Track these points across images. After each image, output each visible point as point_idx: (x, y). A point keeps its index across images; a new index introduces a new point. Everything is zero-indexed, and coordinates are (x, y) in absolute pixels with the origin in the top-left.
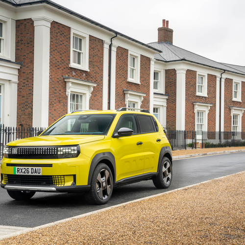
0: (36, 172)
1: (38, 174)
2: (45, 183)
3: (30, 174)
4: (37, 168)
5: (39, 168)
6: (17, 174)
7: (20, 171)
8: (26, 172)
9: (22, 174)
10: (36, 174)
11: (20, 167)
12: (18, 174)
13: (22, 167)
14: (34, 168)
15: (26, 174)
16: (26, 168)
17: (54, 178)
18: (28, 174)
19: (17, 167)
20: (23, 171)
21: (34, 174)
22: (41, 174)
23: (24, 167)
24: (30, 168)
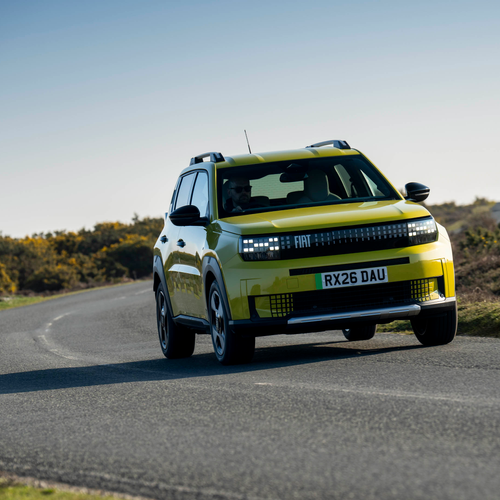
0: (373, 277)
1: (378, 282)
2: (391, 299)
3: (359, 283)
4: (375, 269)
5: (380, 268)
6: (324, 287)
7: (334, 280)
8: (349, 280)
9: (338, 286)
10: (374, 282)
11: (331, 273)
12: (329, 287)
13: (336, 273)
14: (369, 270)
15: (350, 285)
16: (349, 272)
17: (413, 285)
18: (356, 284)
19: (323, 275)
20: (341, 279)
21: (369, 283)
22: (386, 280)
23: (341, 272)
24: (358, 272)
